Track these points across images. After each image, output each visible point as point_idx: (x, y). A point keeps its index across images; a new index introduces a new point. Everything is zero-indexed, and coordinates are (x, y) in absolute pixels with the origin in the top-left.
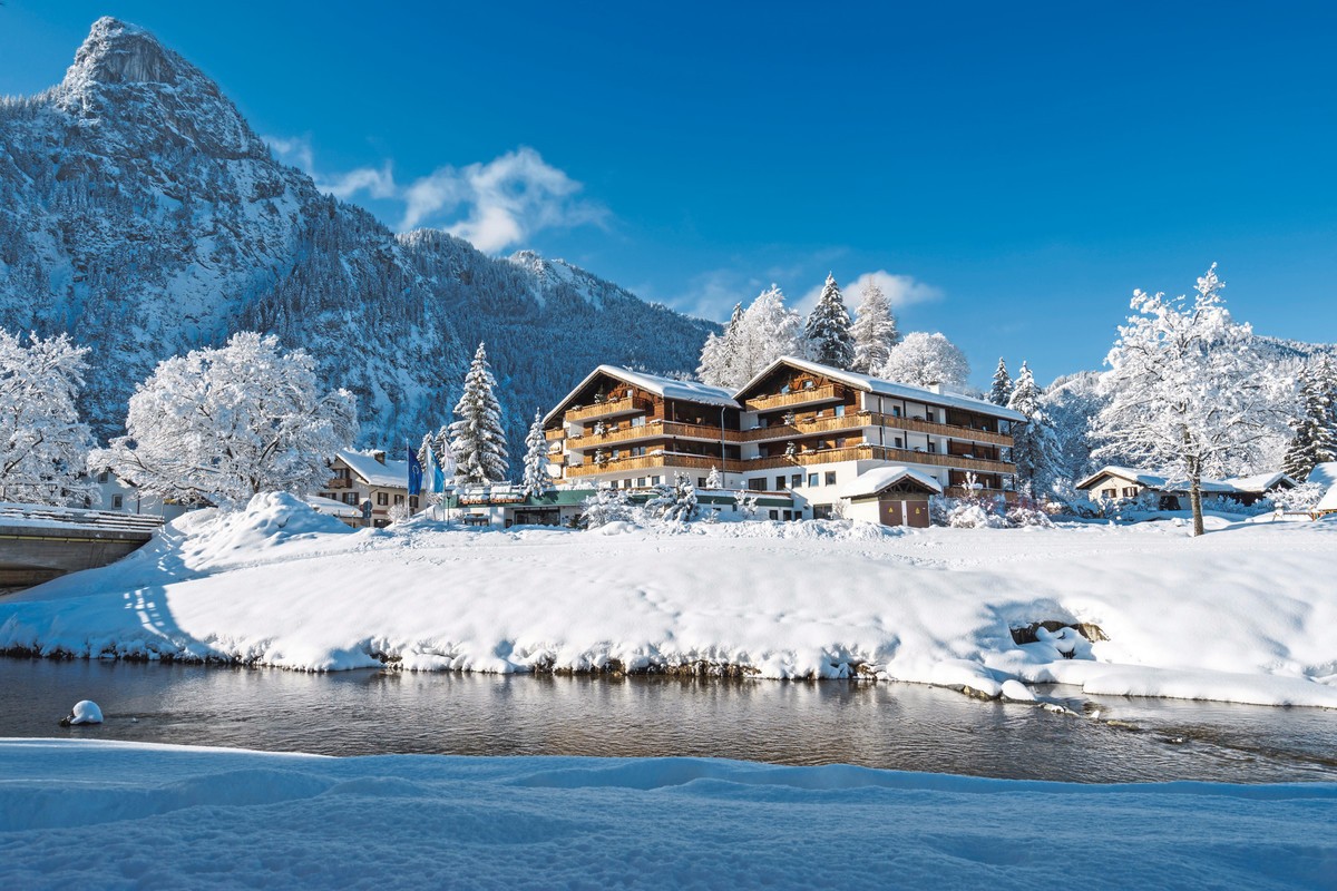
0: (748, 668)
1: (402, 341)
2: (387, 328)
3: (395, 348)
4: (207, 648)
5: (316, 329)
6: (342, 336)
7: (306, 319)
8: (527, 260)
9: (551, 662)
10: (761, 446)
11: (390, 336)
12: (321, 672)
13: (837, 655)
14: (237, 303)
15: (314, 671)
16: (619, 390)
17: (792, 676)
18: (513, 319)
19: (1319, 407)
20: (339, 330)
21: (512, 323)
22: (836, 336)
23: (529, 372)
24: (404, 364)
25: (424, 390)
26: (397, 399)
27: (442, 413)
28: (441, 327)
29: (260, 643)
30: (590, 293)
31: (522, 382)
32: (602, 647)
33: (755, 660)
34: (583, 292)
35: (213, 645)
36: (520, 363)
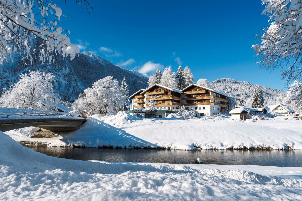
0: (270, 148)
1: (61, 71)
2: (57, 67)
3: (59, 72)
4: (157, 146)
5: (40, 67)
6: (46, 69)
7: (37, 64)
8: (88, 54)
9: (232, 147)
10: (186, 101)
11: (58, 69)
12: (190, 150)
13: (285, 145)
14: (19, 59)
15: (189, 150)
16: (159, 89)
17: (280, 149)
18: (85, 67)
19: (259, 95)
20: (46, 67)
21: (85, 68)
22: (182, 78)
23: (89, 79)
24: (61, 76)
25: (66, 82)
26: (60, 84)
27: (70, 87)
28: (70, 68)
29: (170, 145)
30: (103, 62)
31: (88, 81)
32: (242, 144)
33: (271, 146)
34: (101, 62)
35: (157, 145)
36: (87, 77)
